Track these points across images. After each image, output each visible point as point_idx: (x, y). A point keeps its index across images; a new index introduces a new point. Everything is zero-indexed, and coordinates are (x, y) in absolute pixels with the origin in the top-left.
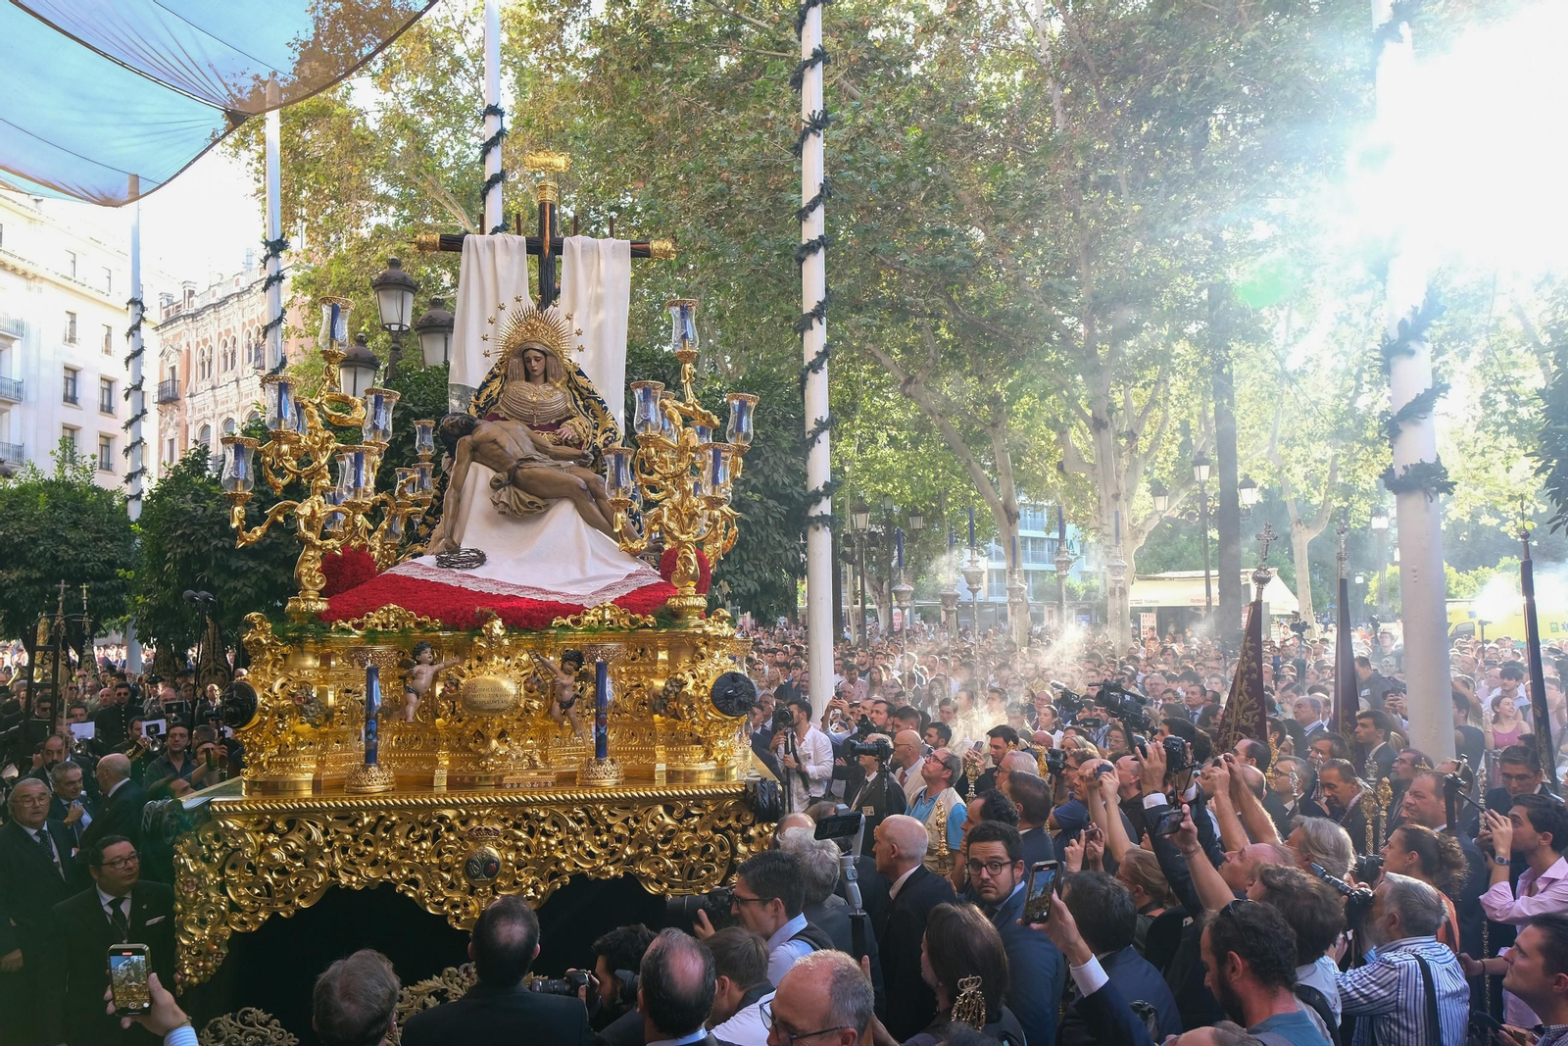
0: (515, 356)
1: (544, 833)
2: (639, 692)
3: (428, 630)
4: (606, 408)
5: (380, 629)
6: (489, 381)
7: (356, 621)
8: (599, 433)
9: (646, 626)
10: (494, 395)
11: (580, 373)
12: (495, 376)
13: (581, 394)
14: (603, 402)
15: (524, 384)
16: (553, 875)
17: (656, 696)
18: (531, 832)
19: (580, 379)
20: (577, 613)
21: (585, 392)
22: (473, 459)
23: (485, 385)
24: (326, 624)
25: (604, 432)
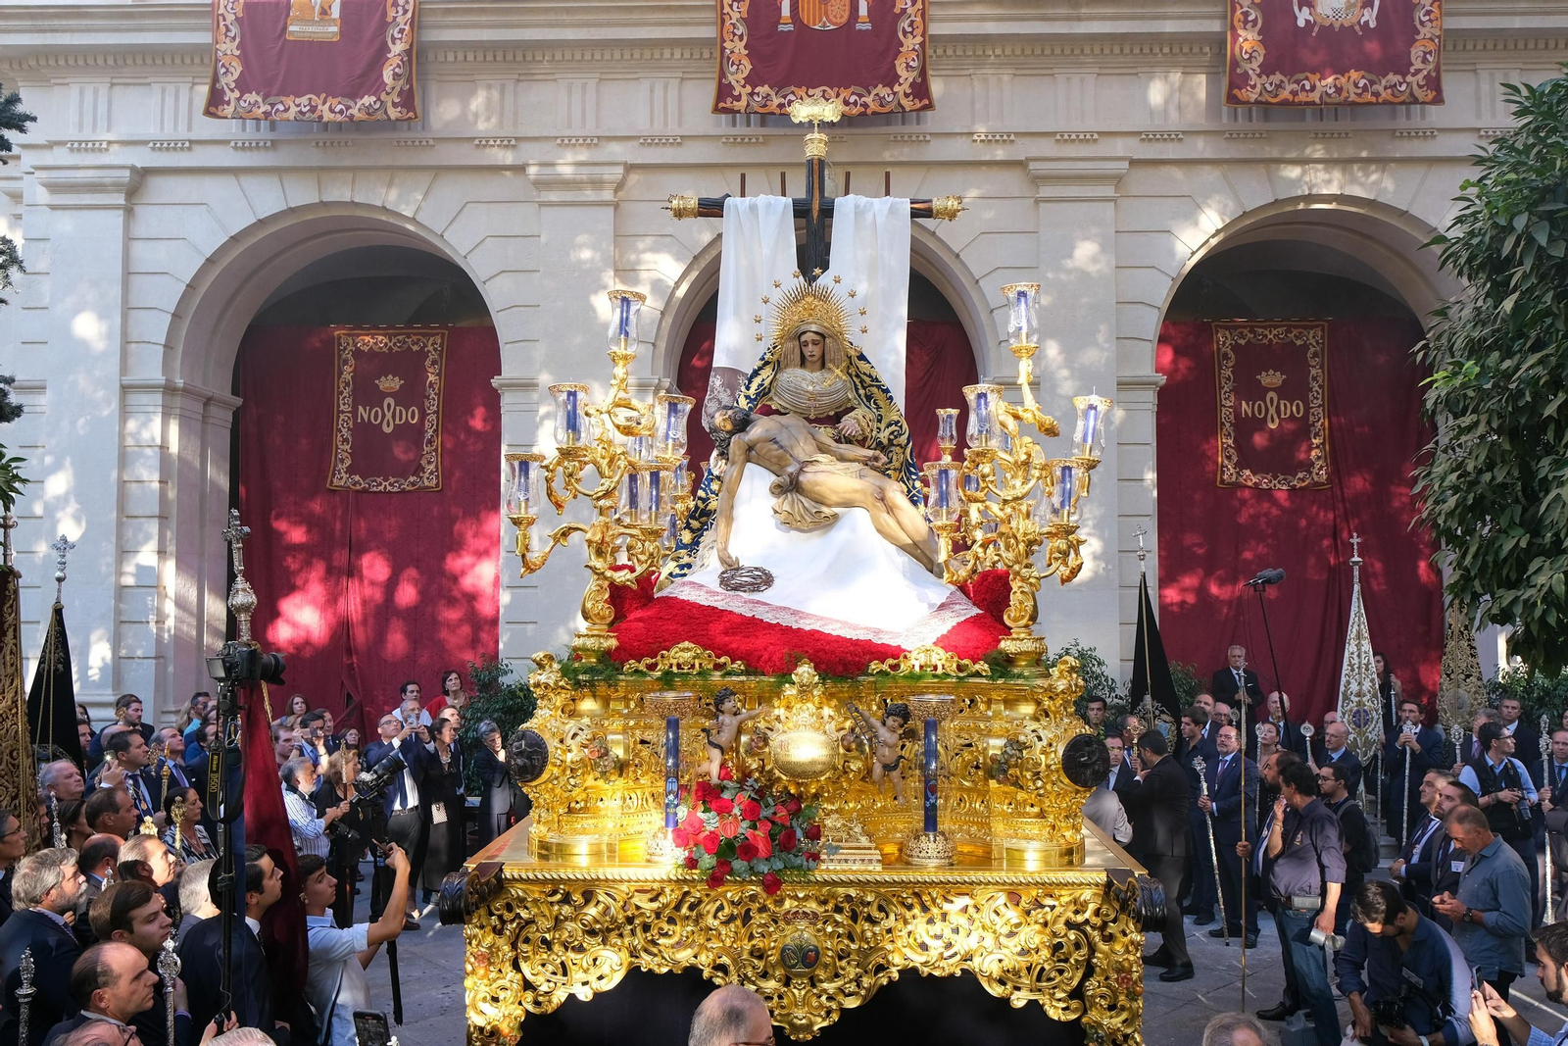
0: (791, 339)
1: (870, 919)
2: (971, 753)
3: (729, 674)
4: (891, 398)
5: (675, 669)
6: (760, 368)
7: (649, 661)
8: (882, 426)
9: (978, 674)
10: (767, 383)
11: (862, 357)
12: (767, 363)
13: (862, 382)
14: (887, 391)
15: (799, 371)
16: (880, 968)
17: (993, 759)
18: (854, 917)
19: (862, 364)
20: (896, 657)
21: (867, 380)
22: (749, 460)
23: (756, 373)
24: (617, 664)
25: (889, 425)
